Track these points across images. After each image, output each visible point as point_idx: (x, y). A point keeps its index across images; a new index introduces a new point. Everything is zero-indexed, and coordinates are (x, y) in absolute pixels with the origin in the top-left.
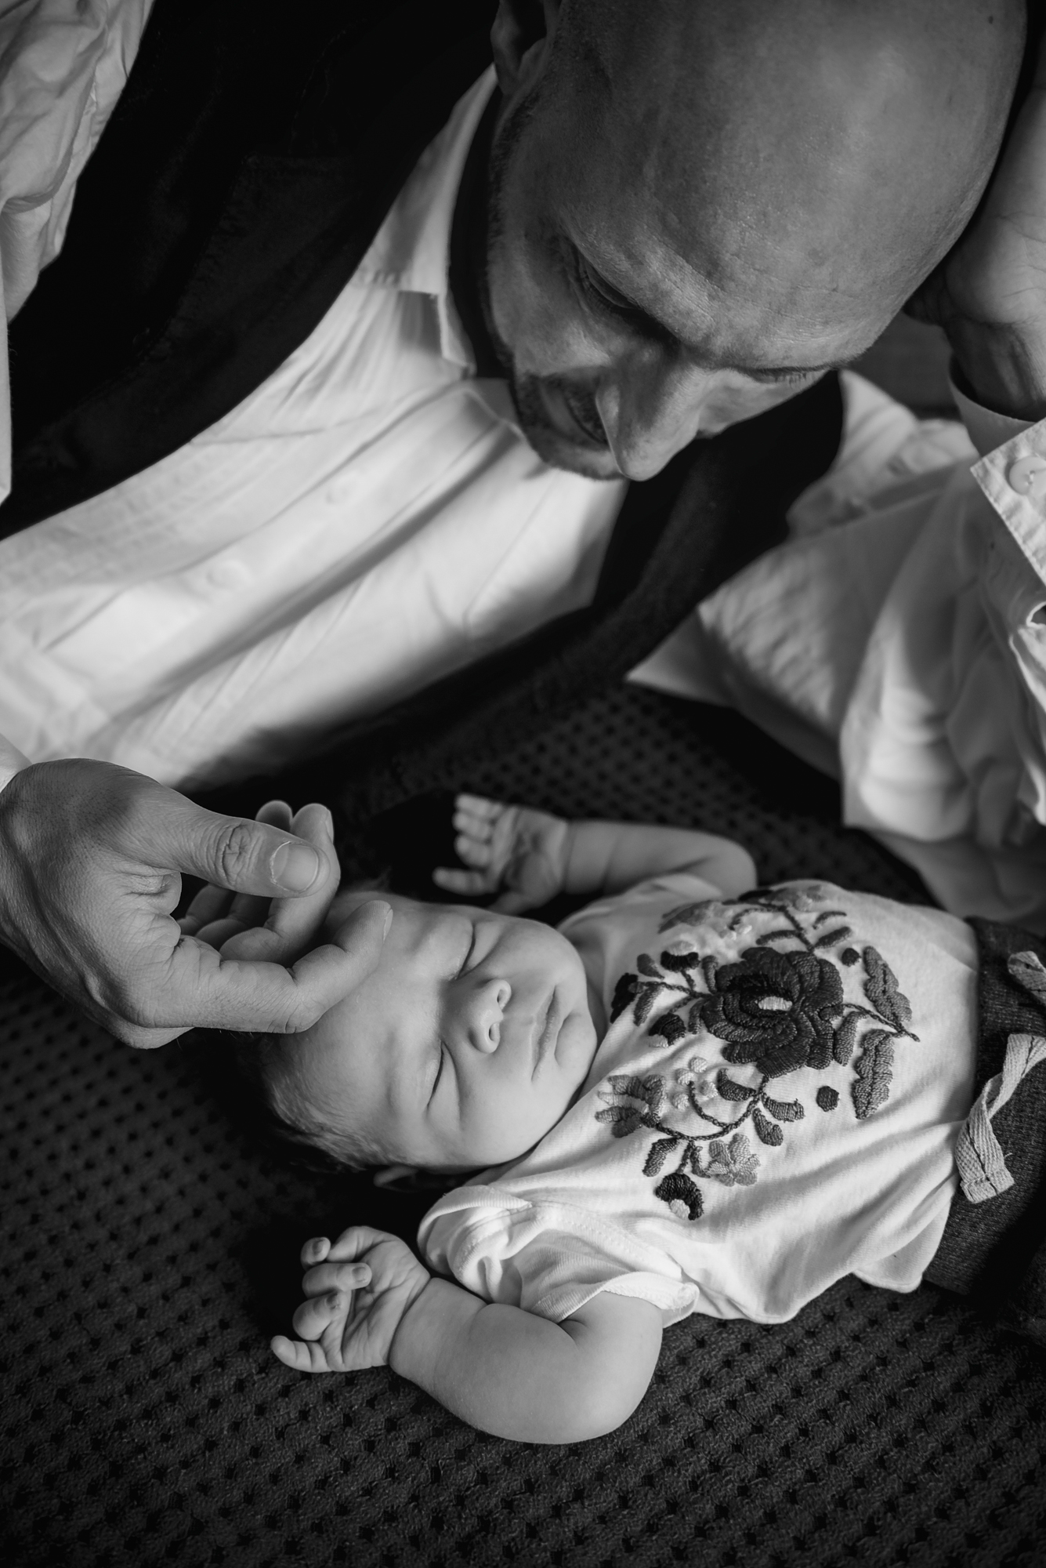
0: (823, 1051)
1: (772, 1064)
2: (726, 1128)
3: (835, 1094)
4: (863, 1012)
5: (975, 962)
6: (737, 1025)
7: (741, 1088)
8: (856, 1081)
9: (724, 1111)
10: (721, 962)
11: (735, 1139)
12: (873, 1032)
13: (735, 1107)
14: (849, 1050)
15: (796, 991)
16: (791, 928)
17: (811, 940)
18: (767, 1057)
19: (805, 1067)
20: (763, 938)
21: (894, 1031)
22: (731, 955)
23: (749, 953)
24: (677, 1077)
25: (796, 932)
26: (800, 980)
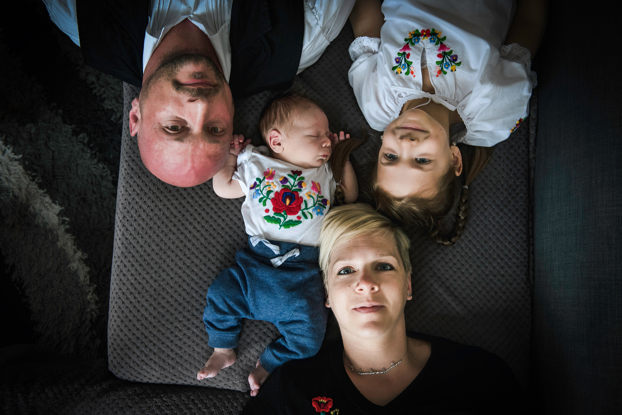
0: (277, 210)
1: (273, 200)
2: (262, 192)
3: (268, 212)
4: (285, 219)
5: (300, 244)
6: (283, 194)
7: (269, 194)
8: (270, 217)
9: (265, 192)
10: (299, 192)
11: (260, 194)
12: (281, 221)
13: (265, 193)
14: (277, 215)
15: (290, 206)
16: (308, 207)
17: (304, 211)
18: (276, 200)
19: (273, 207)
20: (305, 201)
21: (281, 224)
22: (301, 194)
23: (301, 198)
24: (273, 183)
25: (306, 208)
26: (293, 207)
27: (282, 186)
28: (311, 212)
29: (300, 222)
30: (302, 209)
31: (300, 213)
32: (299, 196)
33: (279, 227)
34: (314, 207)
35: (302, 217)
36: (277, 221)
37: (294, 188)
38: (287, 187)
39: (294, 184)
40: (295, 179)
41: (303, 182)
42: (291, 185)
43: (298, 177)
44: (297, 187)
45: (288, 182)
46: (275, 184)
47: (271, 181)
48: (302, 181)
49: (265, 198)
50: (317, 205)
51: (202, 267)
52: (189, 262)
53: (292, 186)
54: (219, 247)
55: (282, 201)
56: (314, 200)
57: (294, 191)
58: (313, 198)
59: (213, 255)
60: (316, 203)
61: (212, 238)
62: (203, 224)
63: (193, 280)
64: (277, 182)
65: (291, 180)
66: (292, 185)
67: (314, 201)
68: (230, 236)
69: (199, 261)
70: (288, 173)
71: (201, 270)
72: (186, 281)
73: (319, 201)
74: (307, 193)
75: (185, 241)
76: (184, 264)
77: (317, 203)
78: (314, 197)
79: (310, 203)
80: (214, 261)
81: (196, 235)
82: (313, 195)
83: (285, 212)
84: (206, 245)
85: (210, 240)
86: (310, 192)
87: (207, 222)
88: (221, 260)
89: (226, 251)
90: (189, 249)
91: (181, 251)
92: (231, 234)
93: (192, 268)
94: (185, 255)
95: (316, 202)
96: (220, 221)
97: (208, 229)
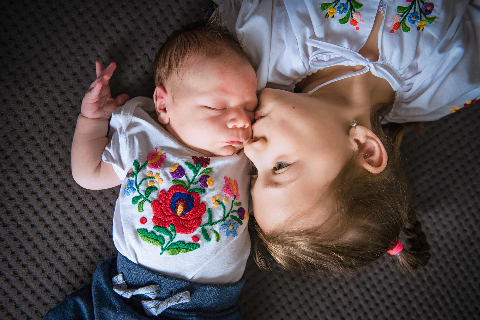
0: (159, 222)
3: (145, 223)
6: (173, 196)
8: (147, 231)
10: (201, 195)
11: (134, 189)
12: (164, 240)
13: (144, 191)
14: (158, 231)
15: (183, 218)
16: (213, 221)
17: (206, 227)
18: (160, 204)
19: (153, 215)
20: (210, 211)
21: (164, 247)
22: (204, 198)
23: (204, 205)
24: (158, 174)
25: (211, 223)
26: (187, 220)
27: (174, 181)
28: (217, 230)
29: (198, 246)
30: (202, 223)
31: (198, 231)
32: (199, 201)
33: (160, 251)
34: (223, 222)
35: (202, 237)
36: (159, 240)
37: (192, 186)
38: (181, 184)
39: (193, 180)
40: (196, 172)
41: (208, 177)
42: (189, 180)
43: (202, 169)
44: (199, 185)
45: (184, 176)
46: (162, 176)
47: (155, 171)
48: (208, 174)
49: (143, 199)
50: (229, 218)
51: (45, 281)
52: (23, 273)
53: (190, 183)
54: (76, 253)
55: (170, 208)
56: (224, 210)
57: (192, 192)
58: (224, 207)
59: (65, 265)
60: (228, 216)
61: (68, 238)
62: (56, 216)
63: (25, 300)
64: (166, 174)
65: (190, 173)
66: (191, 180)
67: (224, 212)
68: (97, 237)
69: (41, 272)
70: (185, 160)
71: (41, 285)
72: (13, 300)
73: (234, 211)
74: (214, 197)
75: (21, 240)
76: (15, 274)
77: (231, 214)
78: (225, 204)
79: (218, 215)
80: (64, 274)
81: (43, 232)
82: (224, 202)
83: (173, 227)
84: (55, 249)
85: (64, 242)
86: (220, 195)
87: (63, 212)
88: (78, 273)
89: (87, 259)
90: (26, 253)
91: (13, 253)
92: (99, 234)
93: (27, 281)
94: (19, 260)
95: (229, 214)
96: (84, 213)
97: (64, 224)
